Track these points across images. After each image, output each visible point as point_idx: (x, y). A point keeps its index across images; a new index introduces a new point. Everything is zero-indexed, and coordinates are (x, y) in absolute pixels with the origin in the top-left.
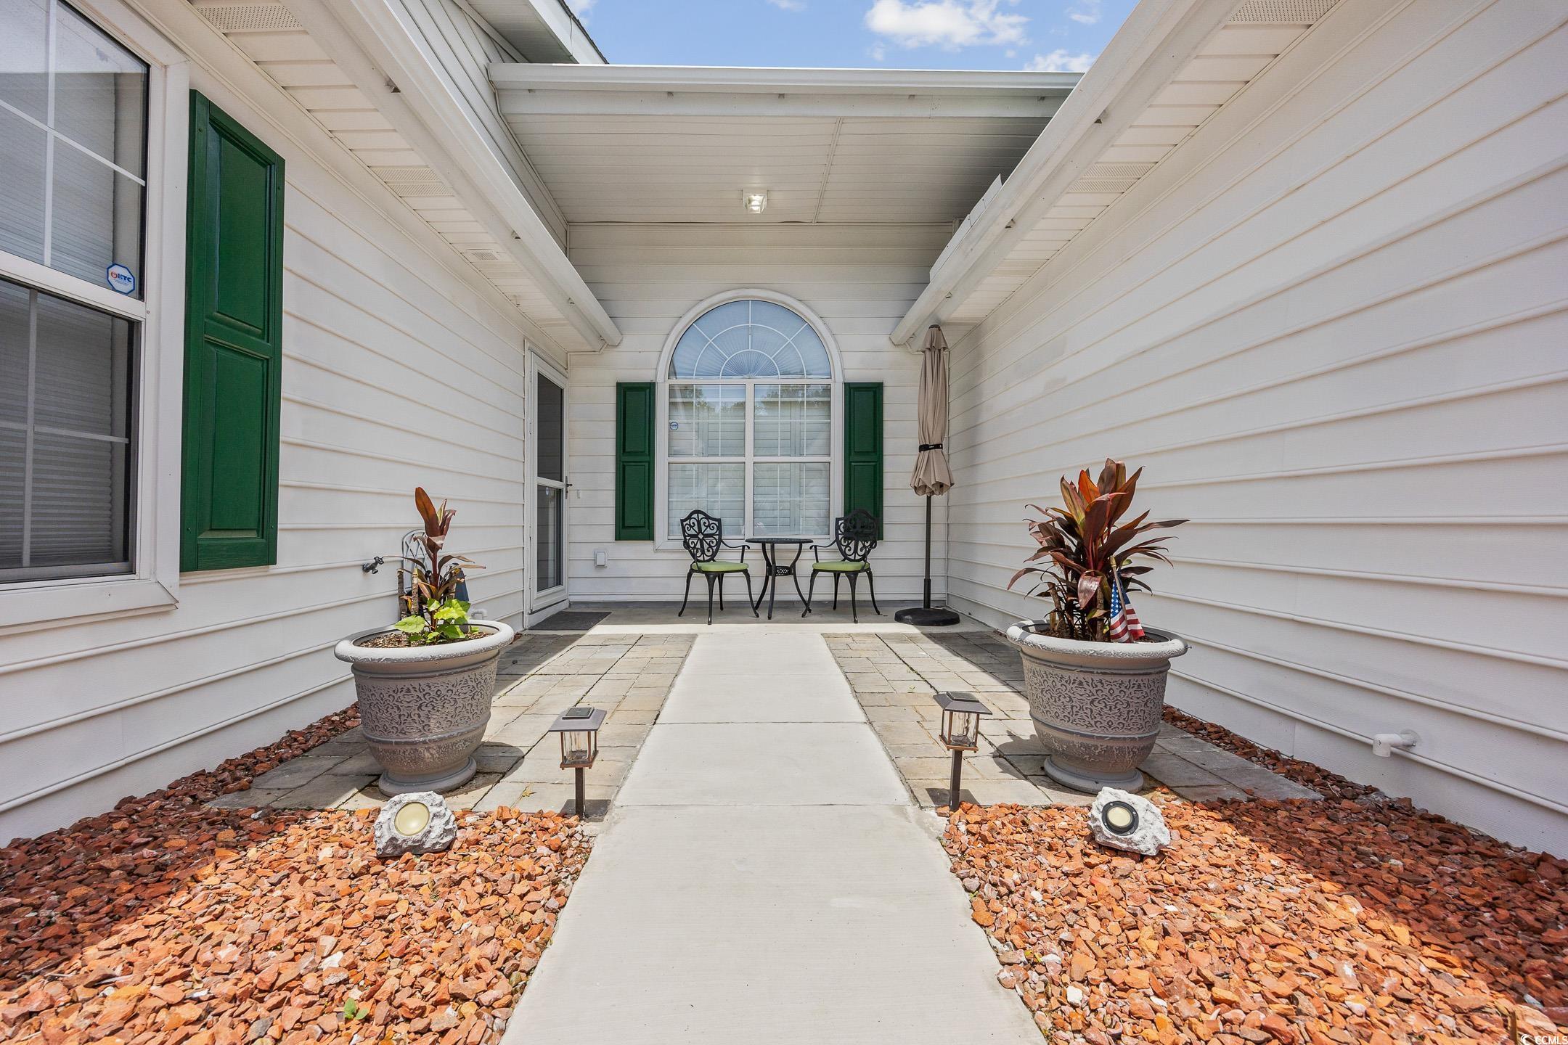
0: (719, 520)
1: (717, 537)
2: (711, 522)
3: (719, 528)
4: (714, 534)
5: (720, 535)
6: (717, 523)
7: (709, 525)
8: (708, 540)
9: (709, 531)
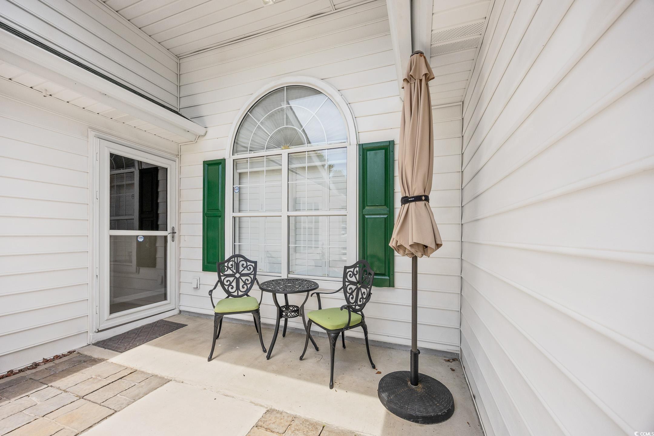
0: (255, 263)
1: (252, 276)
2: (249, 263)
3: (255, 269)
4: (250, 274)
5: (255, 275)
6: (253, 265)
7: (247, 266)
8: (244, 278)
9: (246, 271)
